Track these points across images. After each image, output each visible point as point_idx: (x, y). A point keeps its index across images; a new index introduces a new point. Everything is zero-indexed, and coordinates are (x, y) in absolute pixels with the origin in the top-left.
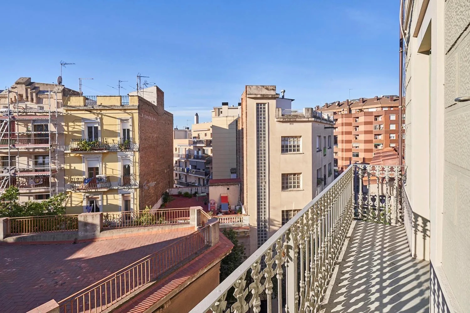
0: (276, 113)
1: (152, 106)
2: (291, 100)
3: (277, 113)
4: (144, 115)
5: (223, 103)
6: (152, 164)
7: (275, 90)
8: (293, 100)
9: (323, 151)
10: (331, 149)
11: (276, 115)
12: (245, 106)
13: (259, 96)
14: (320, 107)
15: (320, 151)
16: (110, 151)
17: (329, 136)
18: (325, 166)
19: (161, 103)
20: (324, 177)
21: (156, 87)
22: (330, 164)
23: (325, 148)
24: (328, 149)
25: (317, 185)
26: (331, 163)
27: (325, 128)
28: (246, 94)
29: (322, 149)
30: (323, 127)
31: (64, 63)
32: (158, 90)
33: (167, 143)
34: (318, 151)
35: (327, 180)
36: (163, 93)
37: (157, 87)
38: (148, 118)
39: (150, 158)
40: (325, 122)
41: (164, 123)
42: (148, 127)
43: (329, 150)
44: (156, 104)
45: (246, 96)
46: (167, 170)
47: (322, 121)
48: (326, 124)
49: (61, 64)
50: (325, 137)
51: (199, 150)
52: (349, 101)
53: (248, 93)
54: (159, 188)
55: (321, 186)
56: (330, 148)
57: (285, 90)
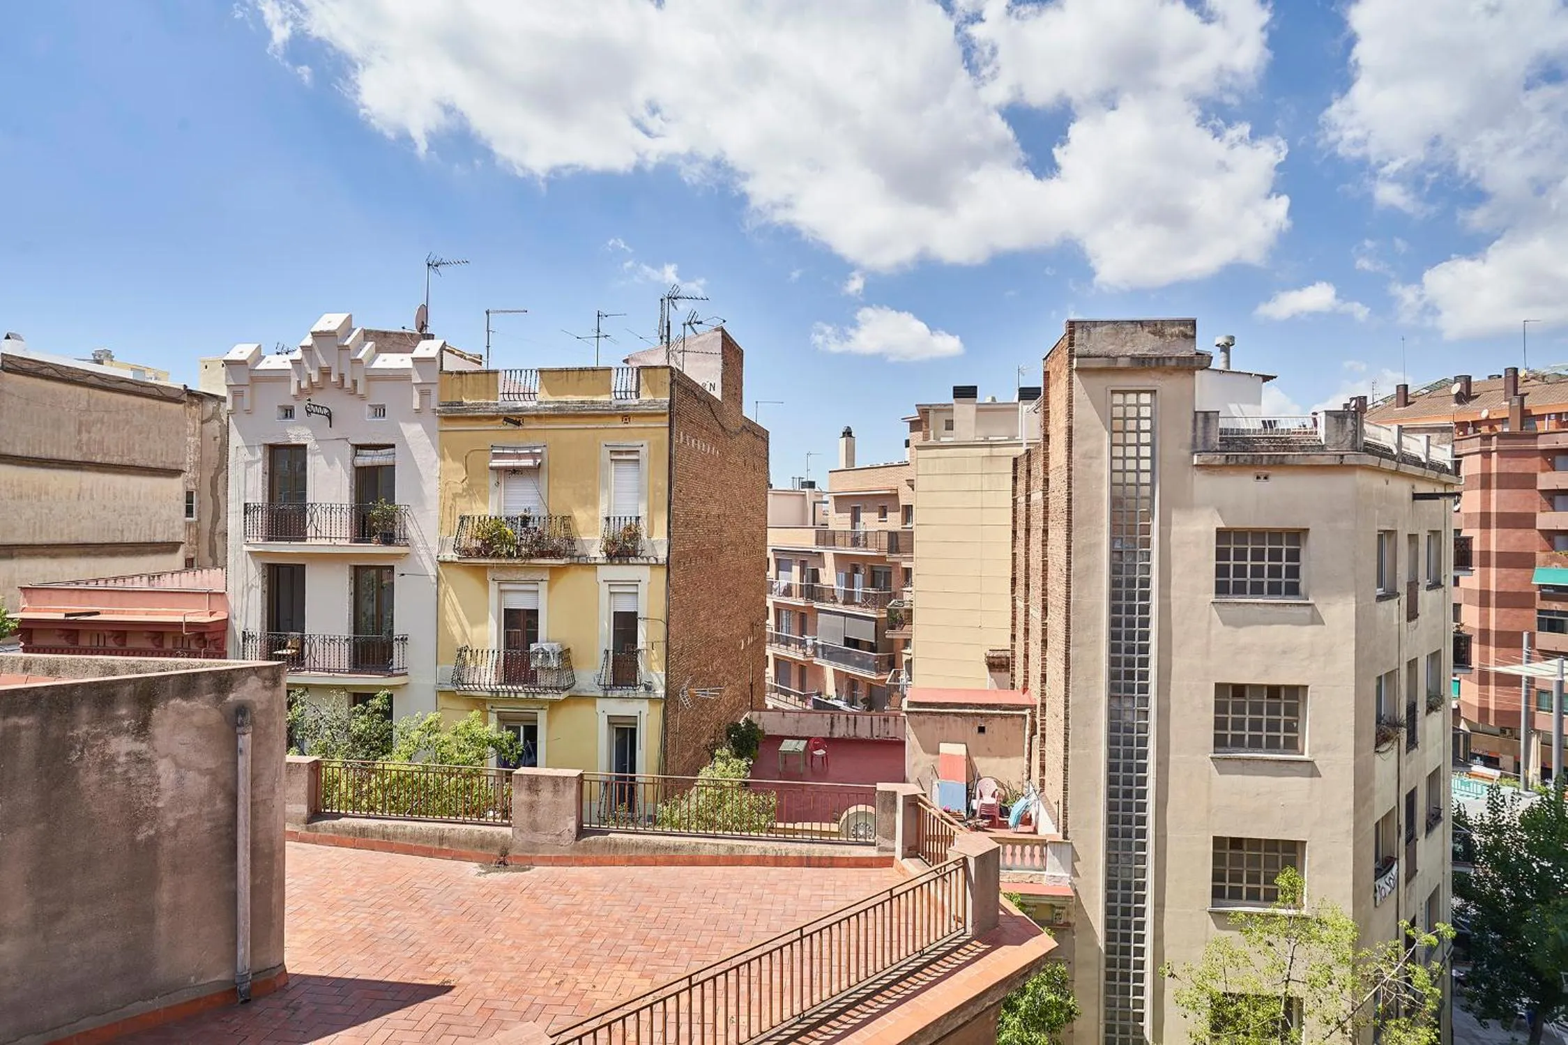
0: (1195, 430)
1: (708, 401)
2: (1261, 379)
3: (1200, 433)
4: (684, 435)
5: (955, 388)
6: (703, 615)
7: (1194, 337)
8: (1266, 378)
9: (1404, 597)
10: (1441, 591)
11: (1195, 438)
12: (1064, 403)
13: (1122, 363)
14: (1369, 401)
15: (1391, 595)
16: (575, 560)
17: (1435, 533)
18: (1412, 664)
19: (733, 391)
20: (1408, 713)
21: (719, 334)
22: (1435, 657)
23: (1413, 586)
24: (1429, 588)
25: (1377, 746)
26: (1439, 651)
27: (1416, 497)
28: (1071, 357)
29: (1402, 589)
30: (1407, 495)
31: (437, 260)
32: (728, 343)
33: (748, 540)
34: (1380, 598)
35: (1419, 724)
36: (739, 353)
37: (723, 330)
38: (696, 447)
39: (698, 595)
40: (1418, 471)
41: (740, 463)
42: (697, 477)
43: (1433, 593)
44: (717, 394)
45: (1071, 363)
46: (746, 642)
47: (1404, 468)
48: (1421, 478)
49: (429, 265)
50: (1413, 538)
51: (856, 569)
52: (1521, 374)
53: (1077, 350)
54: (722, 708)
55: (1396, 747)
56: (1436, 584)
57: (1232, 338)
